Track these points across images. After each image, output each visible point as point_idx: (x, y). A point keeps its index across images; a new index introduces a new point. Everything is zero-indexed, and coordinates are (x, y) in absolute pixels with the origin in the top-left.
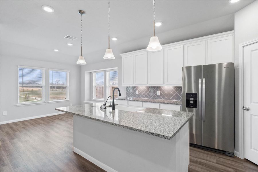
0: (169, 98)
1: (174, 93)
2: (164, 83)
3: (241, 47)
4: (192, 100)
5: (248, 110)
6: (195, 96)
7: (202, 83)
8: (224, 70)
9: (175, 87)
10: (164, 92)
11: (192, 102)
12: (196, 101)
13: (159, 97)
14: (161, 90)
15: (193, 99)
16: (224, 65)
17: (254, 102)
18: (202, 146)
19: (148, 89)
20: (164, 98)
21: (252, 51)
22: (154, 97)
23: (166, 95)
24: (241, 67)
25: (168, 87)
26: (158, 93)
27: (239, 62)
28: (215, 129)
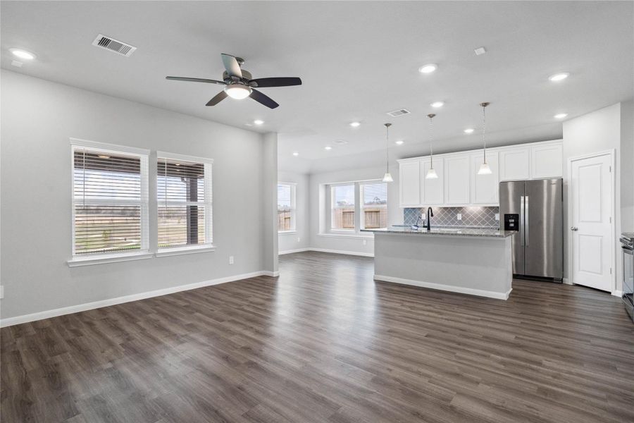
0: (476, 223)
1: (483, 215)
2: (470, 203)
3: (569, 162)
4: (512, 223)
5: (576, 230)
6: (516, 217)
7: (525, 202)
8: (554, 187)
9: (486, 207)
10: (468, 215)
11: (512, 225)
12: (517, 223)
13: (460, 222)
14: (463, 213)
15: (513, 221)
16: (554, 181)
17: (583, 221)
18: (524, 276)
19: (443, 212)
20: (468, 223)
21: (580, 167)
22: (453, 222)
23: (471, 219)
24: (569, 184)
25: (475, 208)
26: (459, 217)
27: (567, 179)
28: (543, 247)
